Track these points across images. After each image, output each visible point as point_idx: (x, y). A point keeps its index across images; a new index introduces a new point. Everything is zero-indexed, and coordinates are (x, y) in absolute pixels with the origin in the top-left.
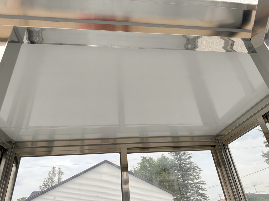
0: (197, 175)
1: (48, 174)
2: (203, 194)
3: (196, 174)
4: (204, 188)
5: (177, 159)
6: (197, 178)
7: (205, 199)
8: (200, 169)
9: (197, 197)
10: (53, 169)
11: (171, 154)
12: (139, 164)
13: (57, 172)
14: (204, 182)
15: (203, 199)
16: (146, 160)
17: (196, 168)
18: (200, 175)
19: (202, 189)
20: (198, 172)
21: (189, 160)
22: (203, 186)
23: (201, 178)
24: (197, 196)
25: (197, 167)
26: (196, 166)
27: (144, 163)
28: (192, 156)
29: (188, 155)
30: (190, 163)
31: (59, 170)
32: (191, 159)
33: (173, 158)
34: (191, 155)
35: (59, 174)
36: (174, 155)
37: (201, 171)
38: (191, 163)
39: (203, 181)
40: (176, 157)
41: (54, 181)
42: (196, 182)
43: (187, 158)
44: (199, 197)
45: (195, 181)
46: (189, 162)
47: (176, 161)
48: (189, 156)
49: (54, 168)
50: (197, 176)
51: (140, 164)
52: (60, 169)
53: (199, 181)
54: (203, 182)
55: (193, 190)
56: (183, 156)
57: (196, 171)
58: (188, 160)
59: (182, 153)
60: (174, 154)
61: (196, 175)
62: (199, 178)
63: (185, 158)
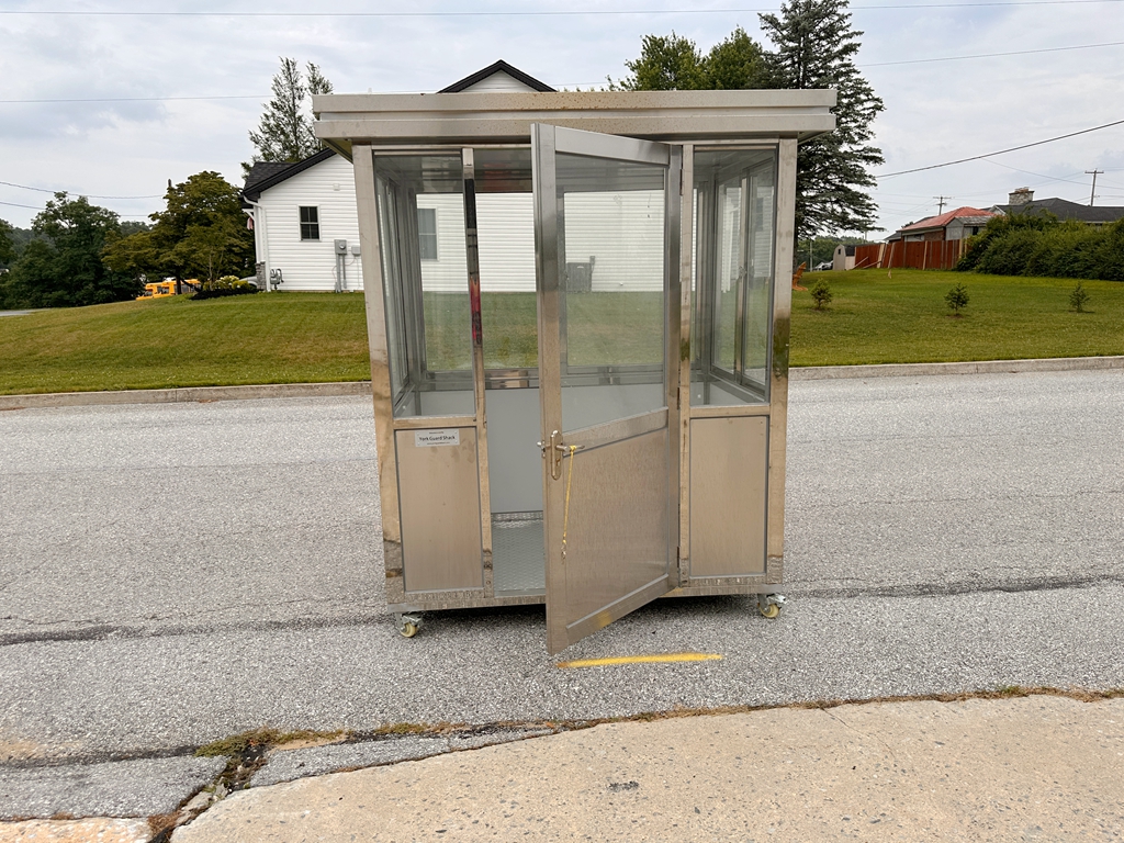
0: (859, 127)
1: (273, 89)
2: (862, 195)
3: (855, 121)
4: (870, 177)
5: (792, 57)
6: (856, 138)
7: (864, 214)
8: (877, 100)
9: (835, 206)
10: (289, 69)
11: (774, 30)
12: (633, 69)
13: (304, 82)
14: (877, 155)
15: (856, 212)
16: (665, 53)
17: (863, 97)
18: (871, 126)
19: (861, 178)
20: (866, 112)
21: (846, 61)
22: (869, 168)
23: (870, 136)
24: (836, 202)
25: (868, 92)
26: (865, 89)
27: (653, 65)
28: (859, 45)
29: (844, 36)
30: (842, 74)
31: (310, 75)
32: (851, 58)
33: (776, 49)
34: (854, 40)
35: (314, 91)
36: (784, 37)
37: (879, 108)
38: (847, 74)
39: (871, 150)
40: (791, 44)
41: (300, 118)
42: (846, 152)
43: (836, 49)
44: (841, 206)
45: (844, 148)
46: (843, 69)
47: (789, 62)
48: (845, 42)
49: (289, 66)
50: (857, 130)
51: (636, 68)
52: (313, 68)
53: (860, 148)
54: (870, 154)
55: (828, 181)
56: (824, 43)
57: (859, 108)
58: (837, 62)
59: (822, 29)
60: (785, 33)
61: (853, 125)
62: (862, 137)
63: (827, 51)
